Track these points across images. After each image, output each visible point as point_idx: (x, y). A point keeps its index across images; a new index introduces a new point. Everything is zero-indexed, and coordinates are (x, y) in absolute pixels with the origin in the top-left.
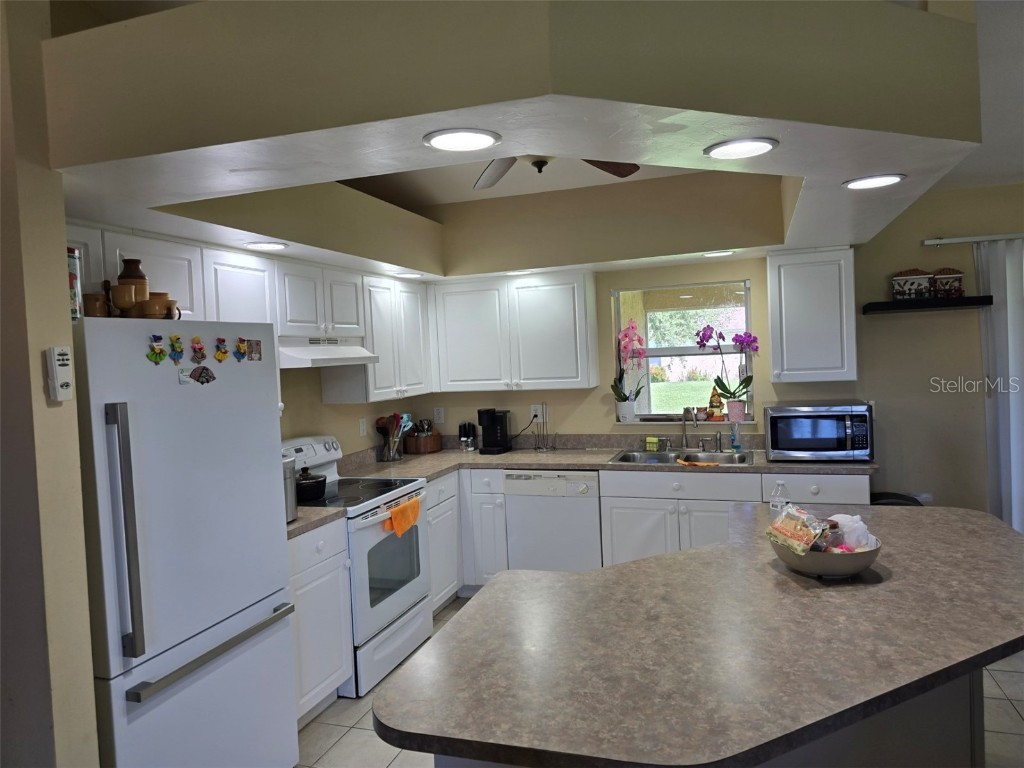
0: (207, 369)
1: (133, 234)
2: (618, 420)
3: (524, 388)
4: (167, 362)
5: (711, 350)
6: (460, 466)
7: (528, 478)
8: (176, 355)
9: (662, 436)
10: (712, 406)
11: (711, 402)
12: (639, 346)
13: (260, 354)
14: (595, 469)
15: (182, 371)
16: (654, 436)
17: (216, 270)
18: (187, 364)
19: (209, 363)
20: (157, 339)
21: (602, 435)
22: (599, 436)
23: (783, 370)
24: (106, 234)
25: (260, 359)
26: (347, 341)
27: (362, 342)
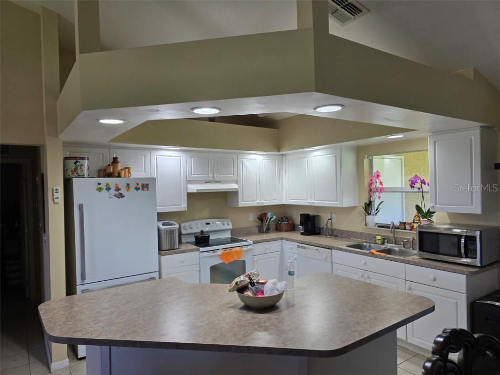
0: (121, 194)
1: (122, 149)
2: (366, 225)
3: (316, 205)
4: (104, 191)
5: (417, 190)
6: (282, 239)
7: (305, 248)
8: (108, 189)
9: (384, 236)
10: (414, 222)
11: (414, 220)
12: (380, 186)
13: (148, 188)
14: (330, 248)
15: (110, 194)
16: (380, 235)
17: (157, 158)
18: (113, 192)
19: (123, 191)
20: (99, 184)
21: (358, 232)
22: (357, 233)
23: (436, 204)
24: (110, 150)
25: (148, 190)
26: (227, 182)
27: (236, 182)
